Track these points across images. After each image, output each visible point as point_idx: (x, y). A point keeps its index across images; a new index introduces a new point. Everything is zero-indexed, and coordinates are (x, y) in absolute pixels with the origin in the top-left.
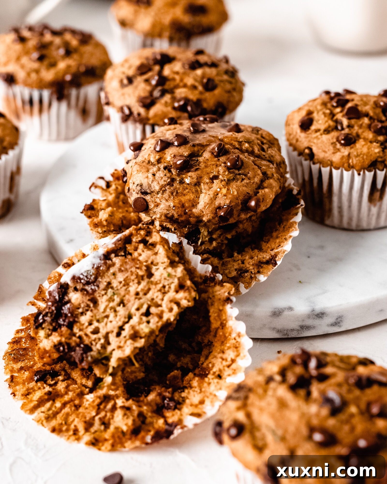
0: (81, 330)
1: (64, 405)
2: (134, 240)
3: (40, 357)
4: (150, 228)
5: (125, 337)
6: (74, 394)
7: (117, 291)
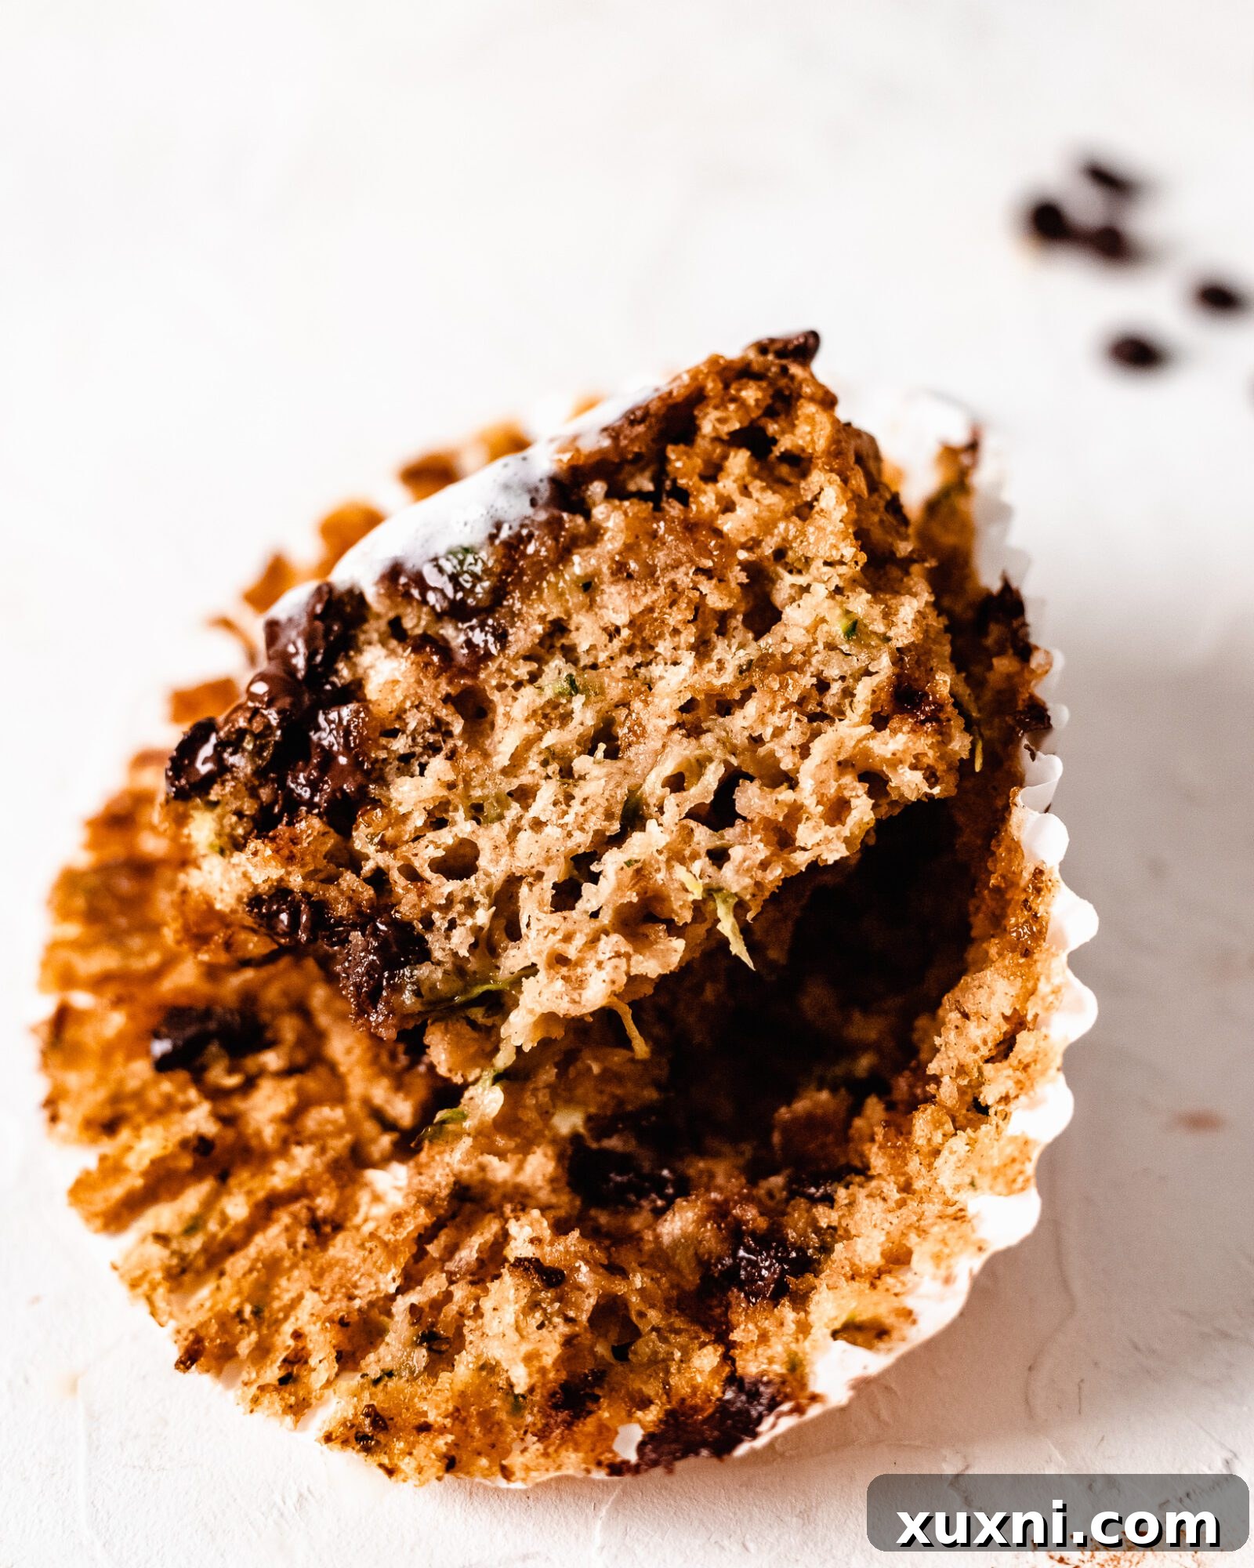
0: (384, 845)
1: (267, 1208)
2: (708, 424)
3: (186, 929)
4: (792, 378)
5: (595, 915)
6: (319, 1164)
7: (589, 675)
